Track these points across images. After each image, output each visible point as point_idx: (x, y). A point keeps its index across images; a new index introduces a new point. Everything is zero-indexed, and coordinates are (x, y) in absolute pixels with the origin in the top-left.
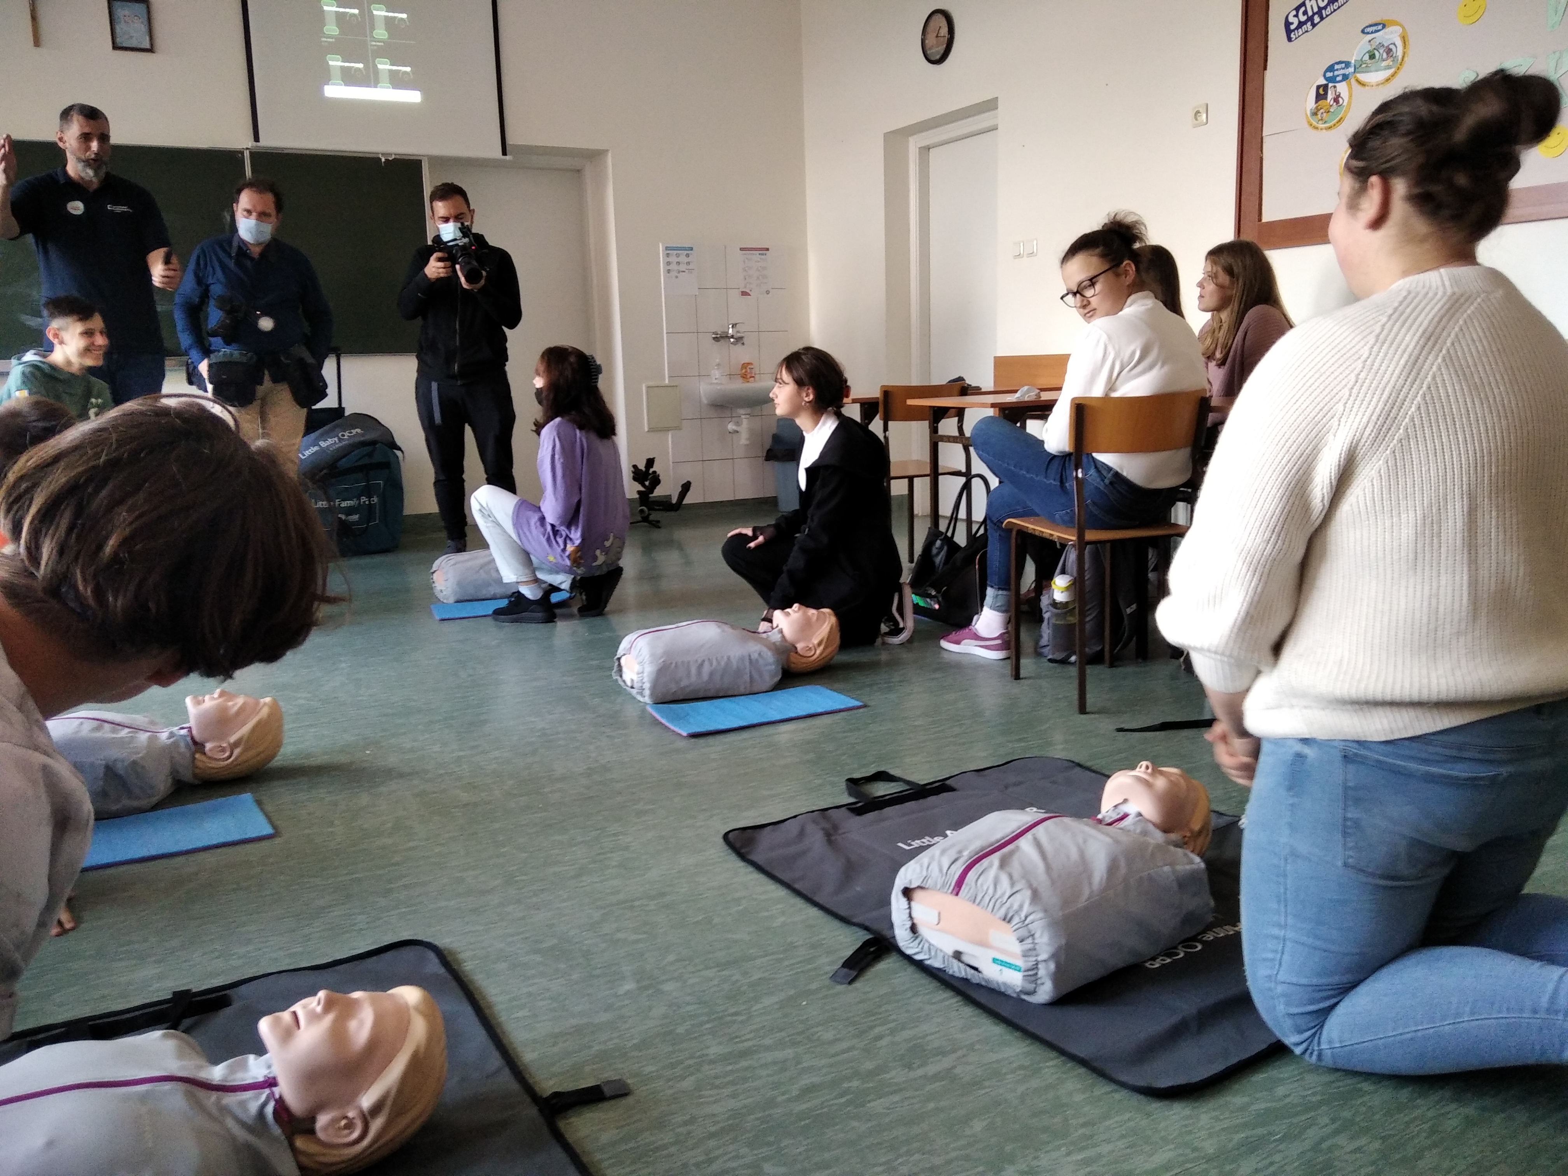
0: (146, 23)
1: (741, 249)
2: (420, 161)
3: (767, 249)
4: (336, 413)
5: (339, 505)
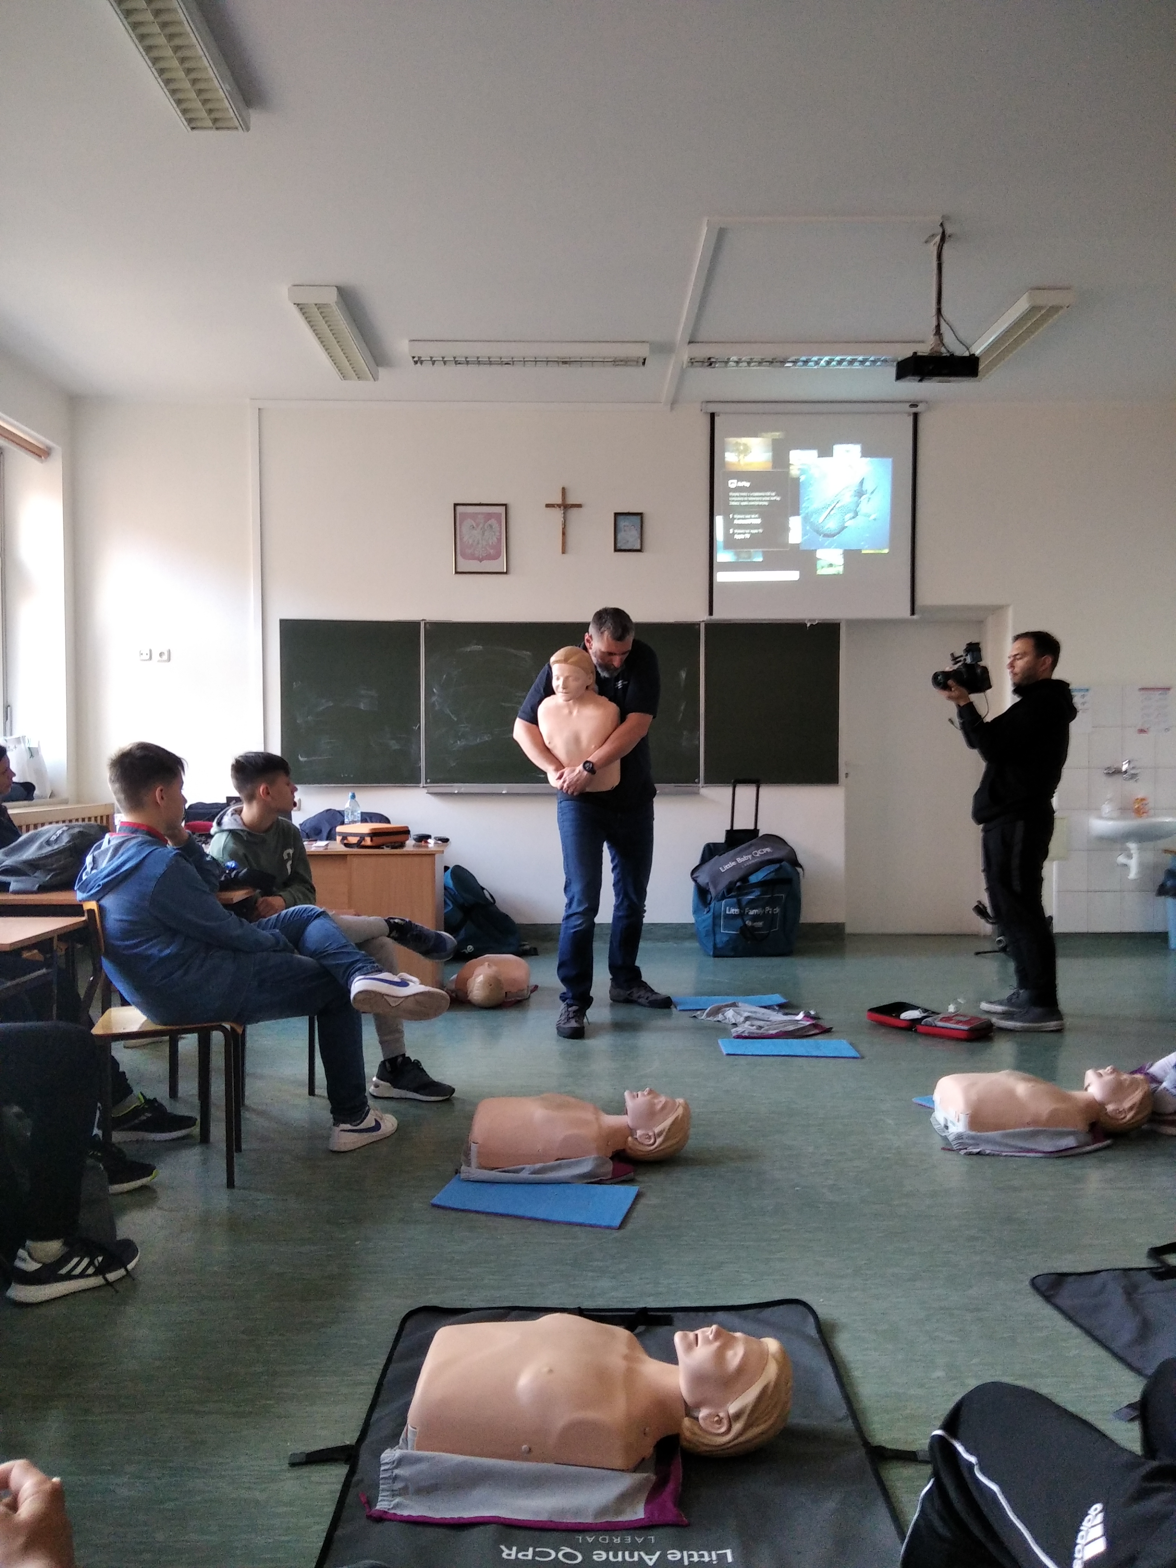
0: (639, 530)
1: (1141, 689)
2: (839, 624)
3: (1169, 689)
4: (752, 834)
5: (748, 913)
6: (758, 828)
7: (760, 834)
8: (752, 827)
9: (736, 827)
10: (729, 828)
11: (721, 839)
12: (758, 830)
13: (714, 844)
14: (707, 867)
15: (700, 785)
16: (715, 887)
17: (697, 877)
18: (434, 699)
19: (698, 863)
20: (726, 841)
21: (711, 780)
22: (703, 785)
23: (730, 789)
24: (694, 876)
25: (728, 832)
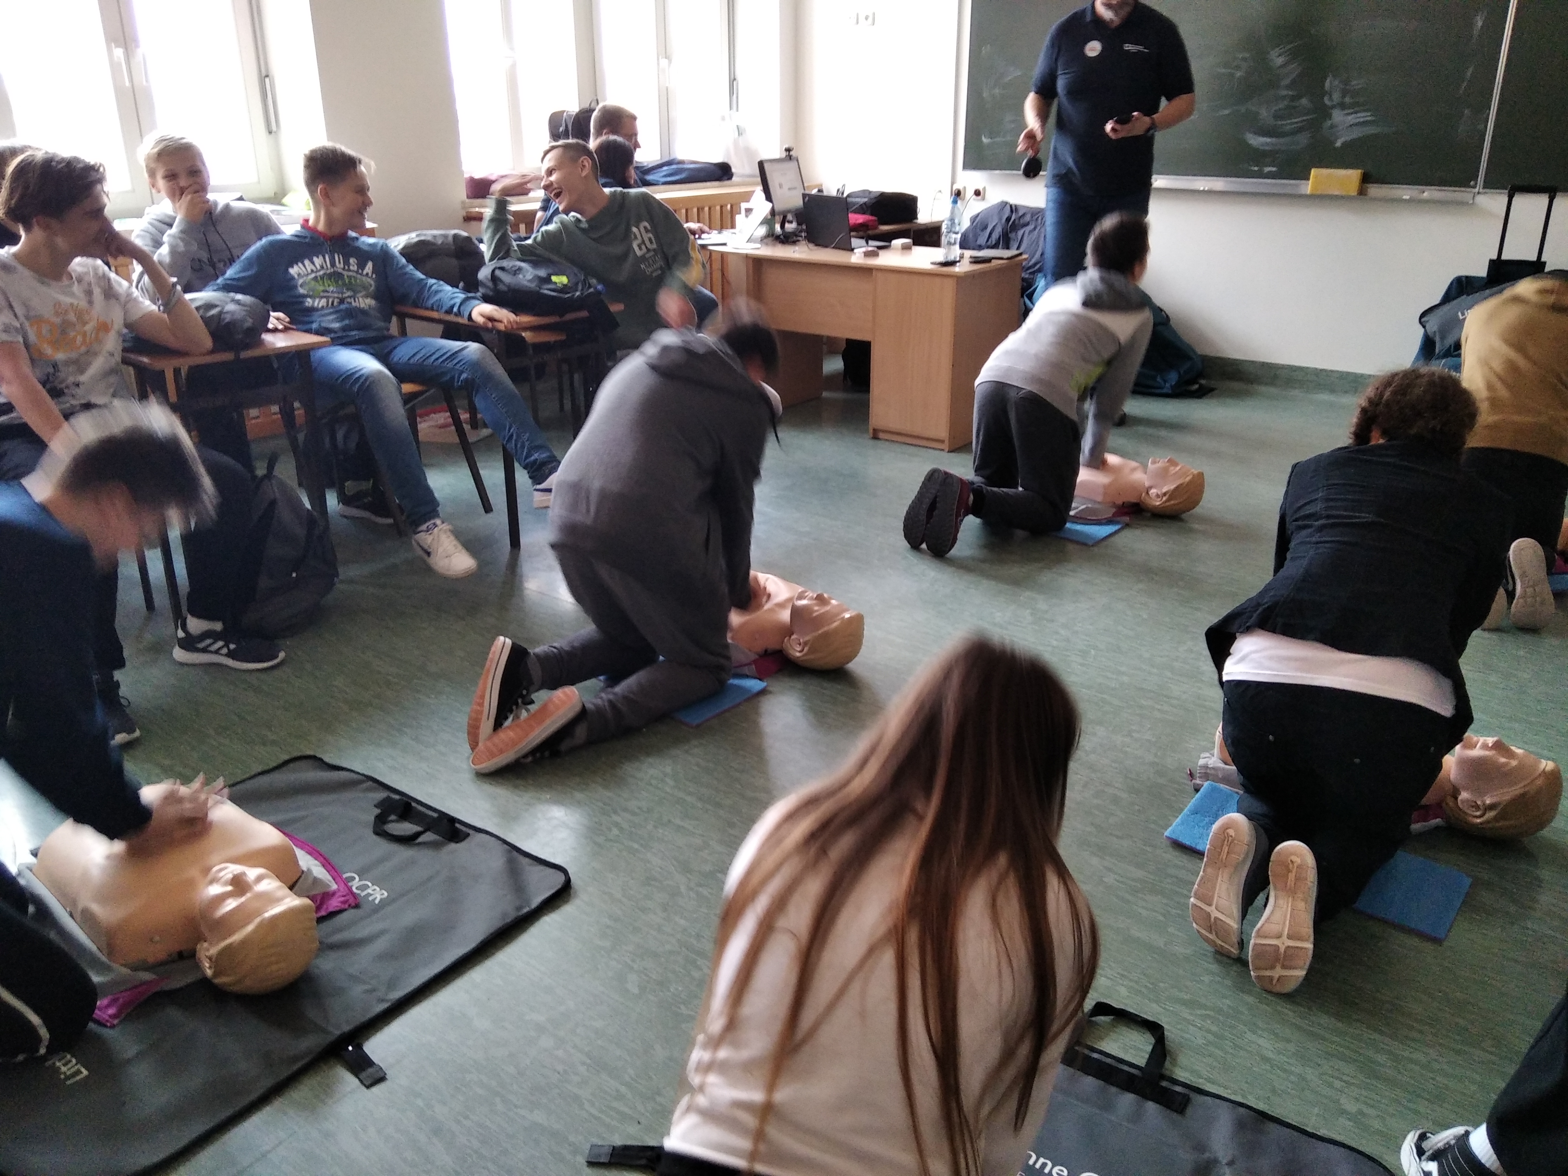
4: (1535, 268)
6: (1543, 259)
7: (1547, 269)
8: (1534, 258)
9: (1504, 257)
10: (1495, 257)
11: (1481, 271)
12: (1545, 263)
13: (1467, 277)
14: (1446, 308)
15: (1476, 190)
16: (1443, 338)
17: (1428, 321)
19: (1437, 302)
20: (1488, 275)
21: (1491, 184)
22: (1481, 190)
23: (1505, 199)
24: (1423, 320)
25: (1492, 262)
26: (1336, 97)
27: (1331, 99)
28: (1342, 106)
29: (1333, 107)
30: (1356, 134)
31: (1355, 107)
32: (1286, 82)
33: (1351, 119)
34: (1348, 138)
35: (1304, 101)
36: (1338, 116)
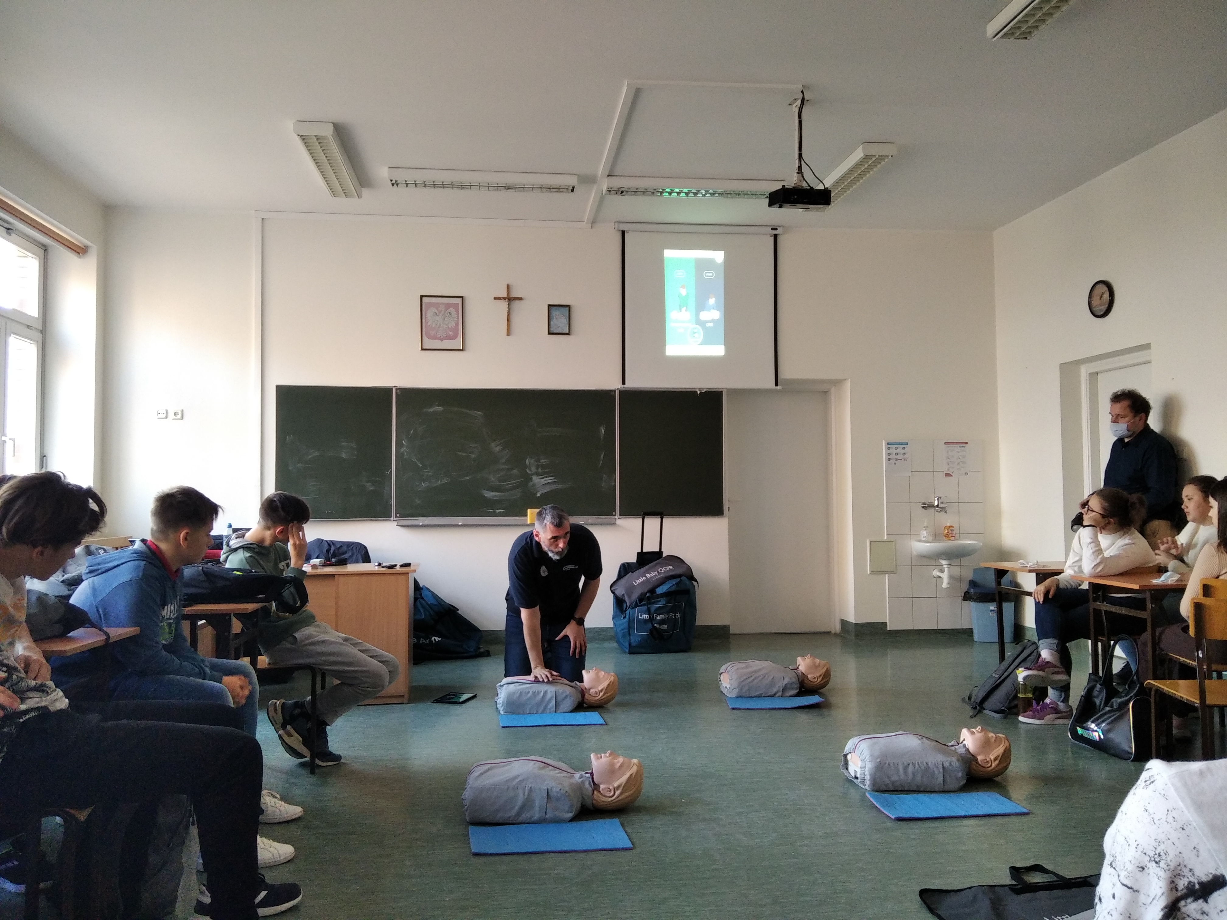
0: (568, 318)
1: (946, 443)
2: (722, 392)
3: (966, 443)
4: (657, 556)
5: (656, 617)
6: (662, 550)
7: (664, 555)
8: (657, 550)
9: (644, 550)
10: (640, 551)
11: (633, 559)
12: (662, 552)
13: (628, 563)
14: (623, 581)
15: (616, 517)
16: (629, 597)
17: (614, 590)
18: (403, 450)
19: (615, 579)
20: (637, 561)
21: (625, 513)
22: (619, 517)
23: (640, 520)
24: (612, 589)
25: (638, 553)
26: (534, 469)
27: (531, 470)
28: (538, 474)
29: (532, 475)
30: (547, 489)
31: (545, 474)
32: (504, 460)
33: (543, 481)
34: (544, 492)
35: (515, 471)
36: (536, 479)
